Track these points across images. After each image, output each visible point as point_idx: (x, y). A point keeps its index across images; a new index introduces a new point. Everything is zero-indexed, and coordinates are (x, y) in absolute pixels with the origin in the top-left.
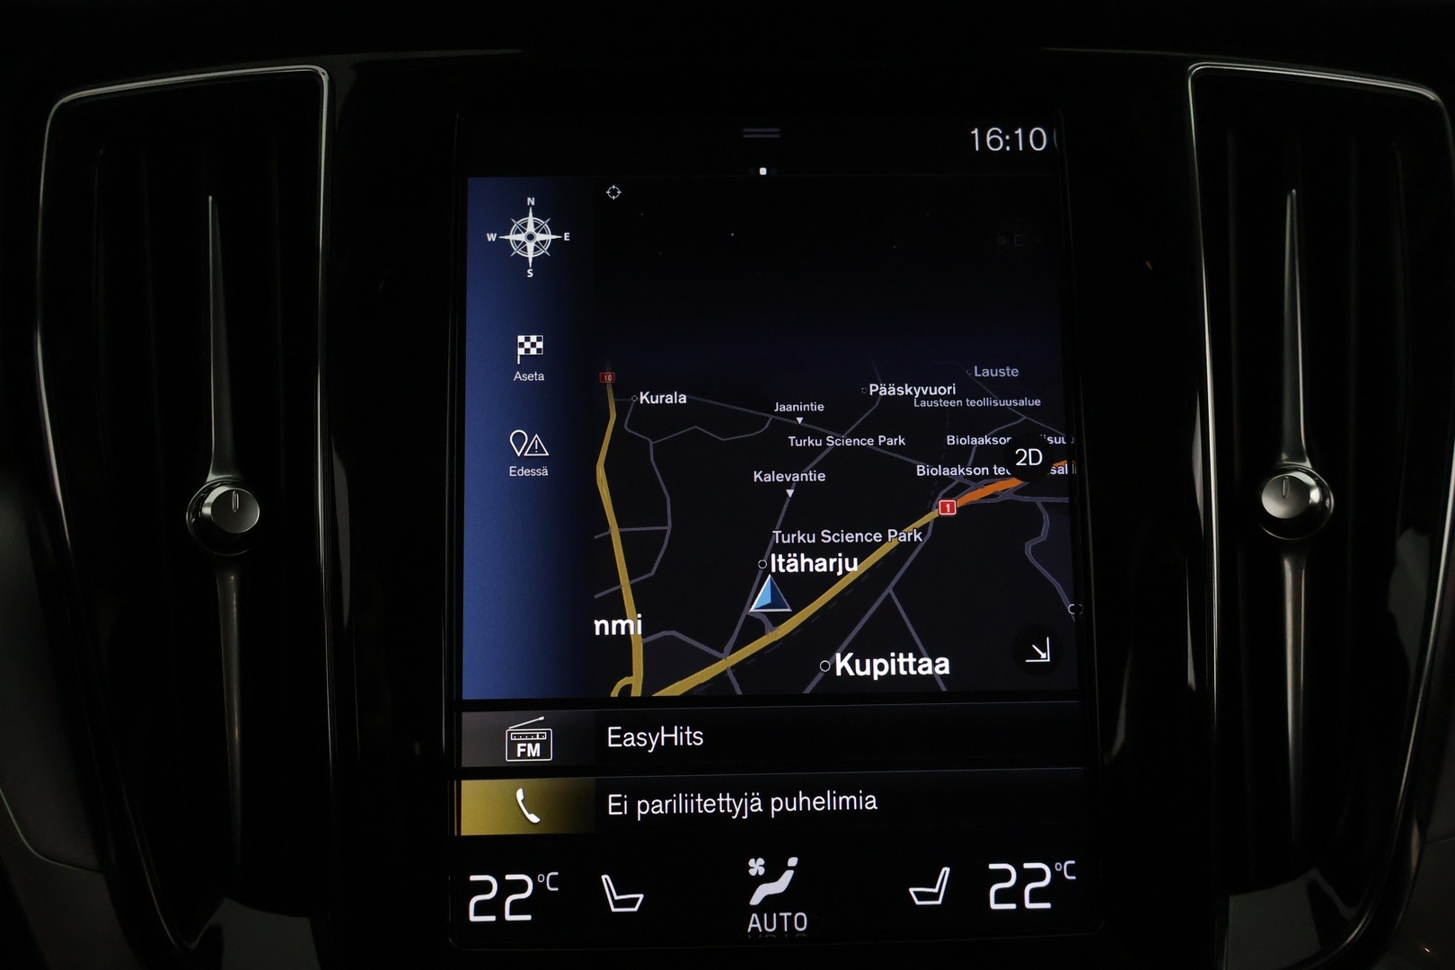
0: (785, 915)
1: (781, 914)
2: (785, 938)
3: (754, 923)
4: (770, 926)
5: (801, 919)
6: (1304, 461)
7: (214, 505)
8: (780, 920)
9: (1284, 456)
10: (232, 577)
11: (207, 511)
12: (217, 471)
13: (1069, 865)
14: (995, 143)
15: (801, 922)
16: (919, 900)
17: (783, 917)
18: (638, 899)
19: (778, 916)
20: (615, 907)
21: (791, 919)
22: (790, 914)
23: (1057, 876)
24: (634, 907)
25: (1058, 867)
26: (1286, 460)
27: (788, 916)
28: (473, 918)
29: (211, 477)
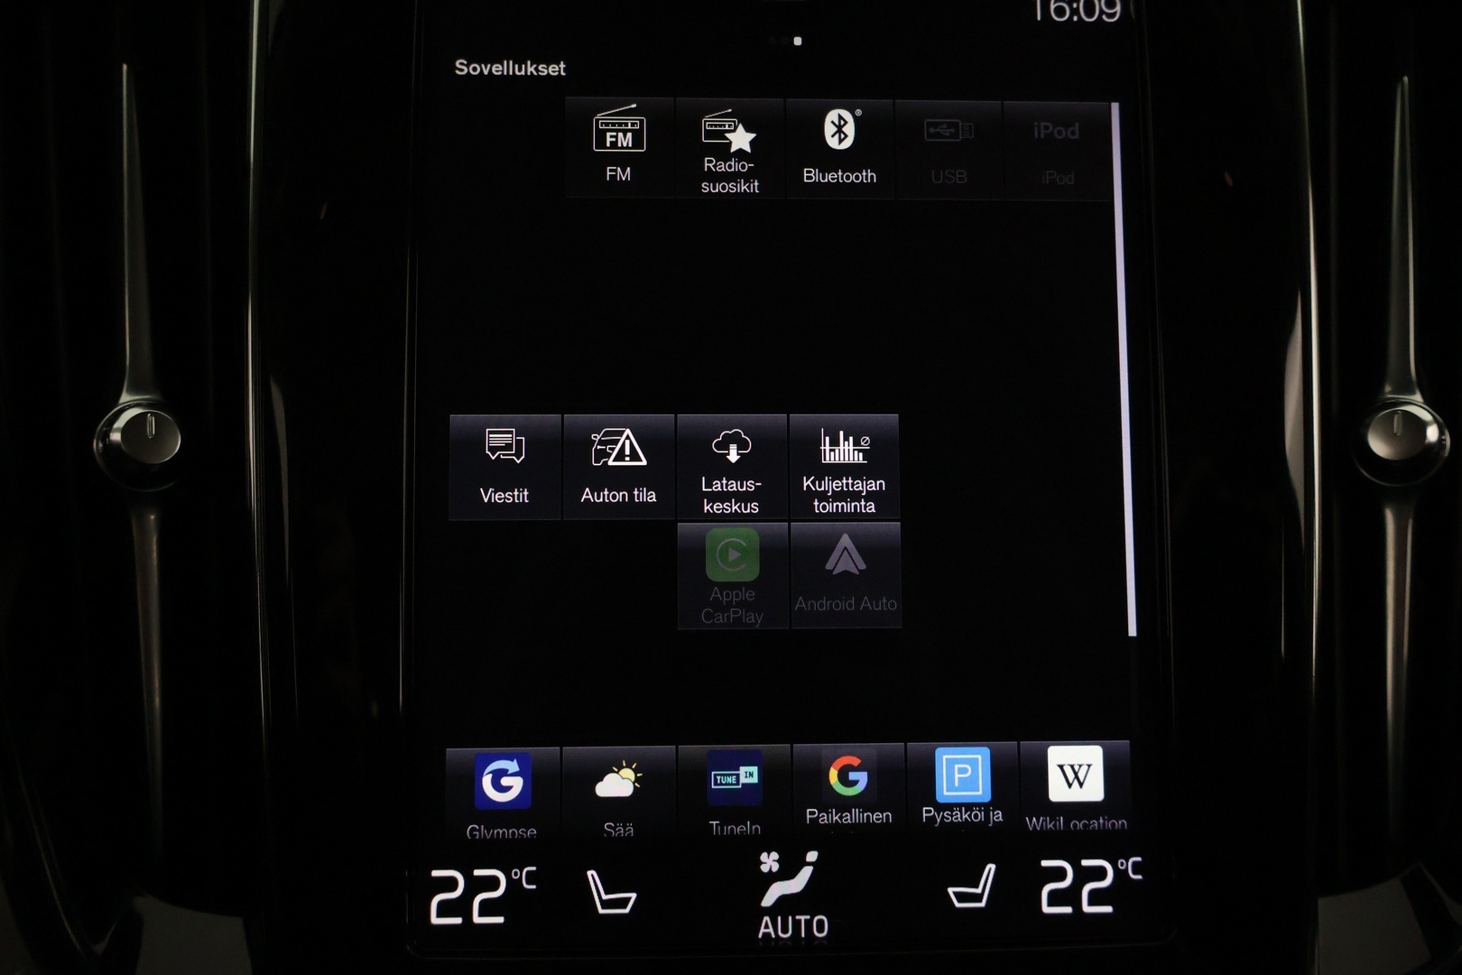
0: (803, 918)
1: (798, 917)
2: (802, 945)
3: (766, 927)
4: (785, 930)
5: (820, 923)
6: (1413, 393)
7: (124, 431)
8: (797, 924)
9: (1388, 389)
10: (152, 517)
11: (116, 437)
12: (132, 390)
13: (1135, 864)
14: (1060, 11)
15: (820, 926)
16: (959, 901)
17: (800, 920)
18: (630, 898)
19: (794, 919)
20: (603, 908)
21: (809, 924)
22: (808, 917)
23: (1120, 875)
24: (625, 907)
25: (1122, 864)
26: (1390, 393)
27: (806, 920)
28: (435, 920)
29: (125, 398)
